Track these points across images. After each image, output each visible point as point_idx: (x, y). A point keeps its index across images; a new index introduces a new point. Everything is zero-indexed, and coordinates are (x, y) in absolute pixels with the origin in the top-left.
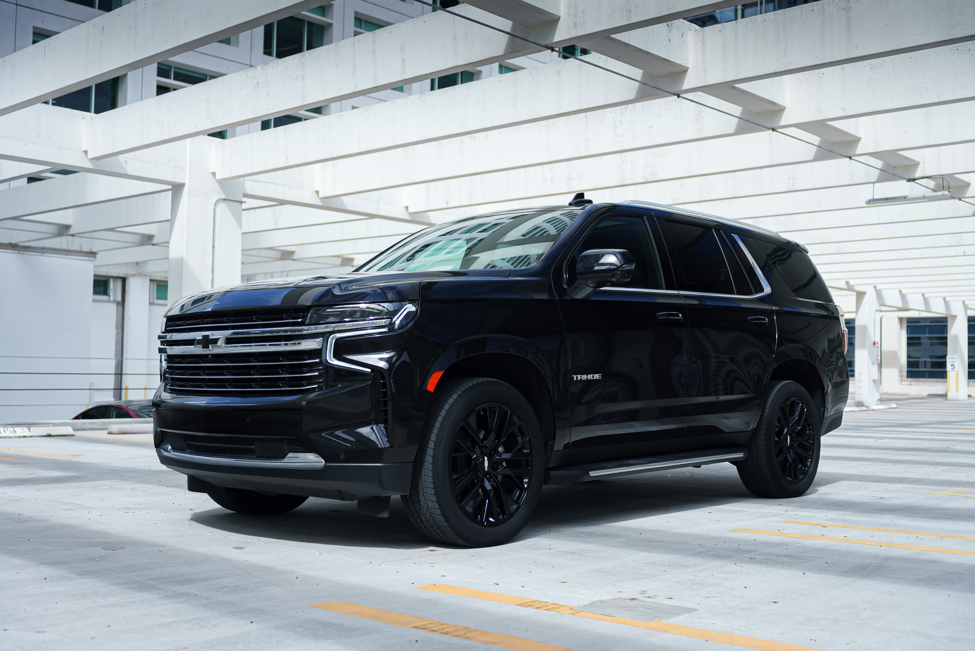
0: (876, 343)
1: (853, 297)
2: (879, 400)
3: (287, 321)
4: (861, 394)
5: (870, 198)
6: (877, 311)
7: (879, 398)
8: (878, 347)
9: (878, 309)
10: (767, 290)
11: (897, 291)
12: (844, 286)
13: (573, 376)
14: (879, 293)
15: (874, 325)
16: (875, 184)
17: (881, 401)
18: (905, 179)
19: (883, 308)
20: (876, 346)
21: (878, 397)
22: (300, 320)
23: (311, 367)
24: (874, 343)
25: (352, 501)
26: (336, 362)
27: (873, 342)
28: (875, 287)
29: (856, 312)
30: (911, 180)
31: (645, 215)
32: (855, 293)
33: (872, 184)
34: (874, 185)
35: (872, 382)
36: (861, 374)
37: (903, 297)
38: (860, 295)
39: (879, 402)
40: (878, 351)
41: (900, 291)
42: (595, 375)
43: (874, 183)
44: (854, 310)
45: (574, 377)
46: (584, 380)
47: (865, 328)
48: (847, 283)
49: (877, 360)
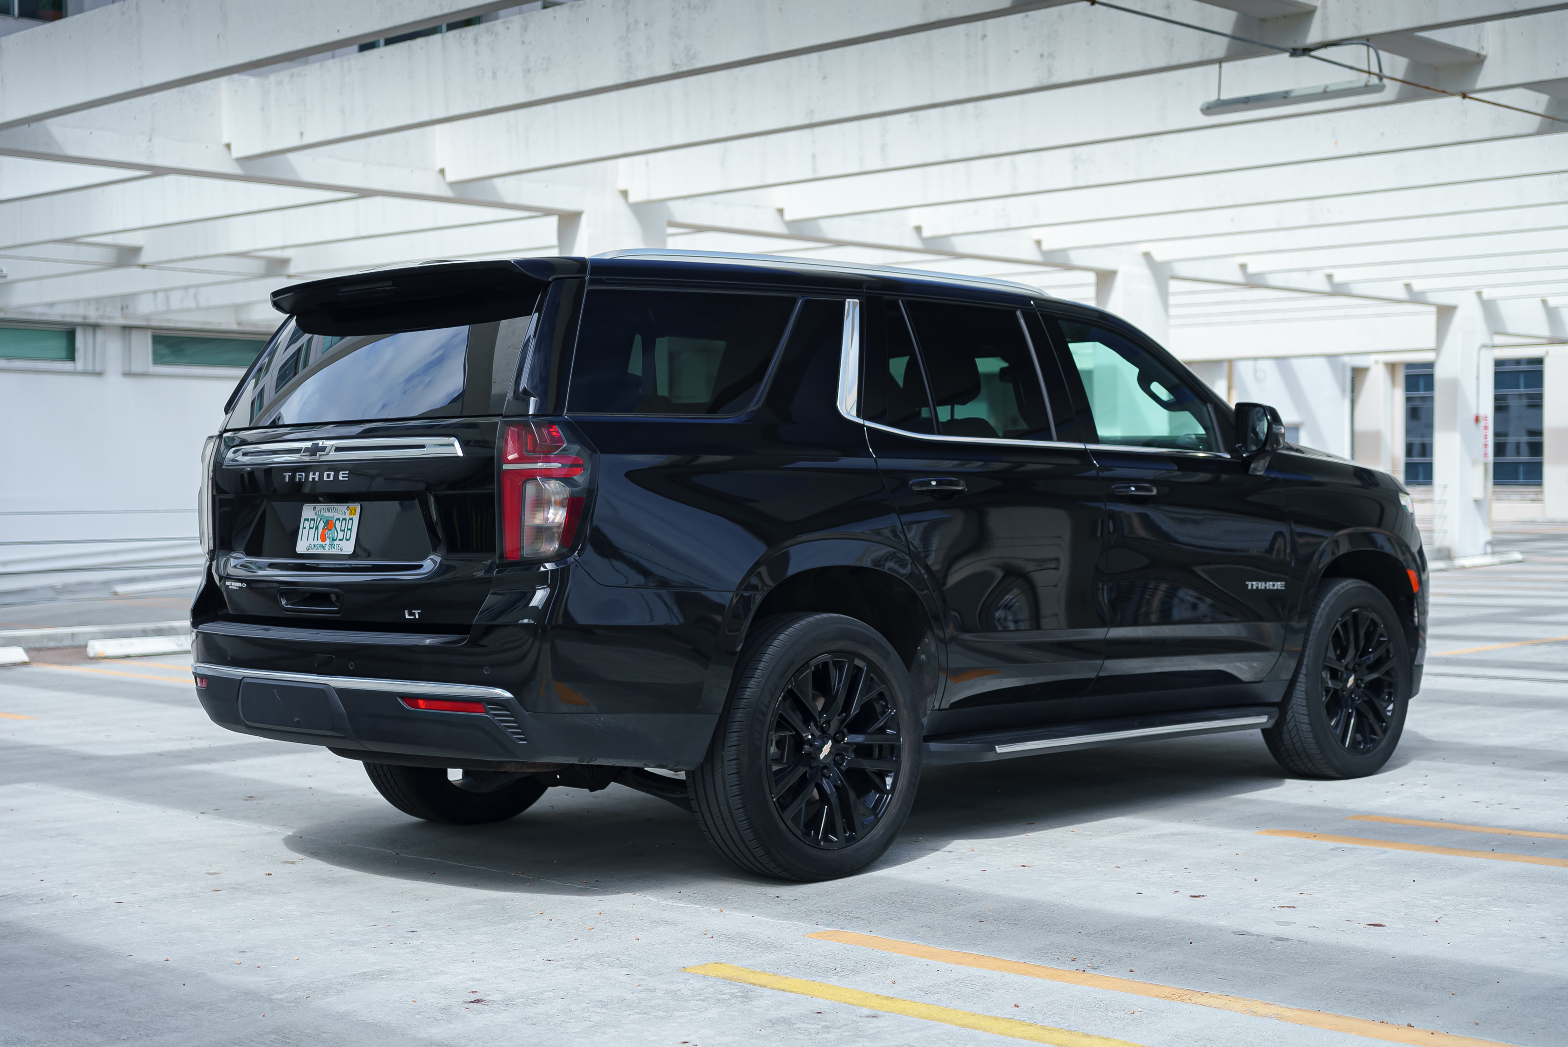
0: (1481, 418)
1: (1428, 318)
2: (1490, 543)
4: (1445, 532)
5: (1213, 97)
6: (1484, 346)
7: (1489, 537)
8: (1486, 428)
9: (1487, 341)
11: (1537, 302)
12: (1402, 294)
14: (1489, 309)
15: (1478, 378)
16: (1224, 65)
17: (1498, 543)
18: (1284, 50)
19: (1499, 340)
20: (1482, 424)
21: (1486, 535)
24: (1477, 419)
27: (1475, 416)
28: (1479, 294)
29: (1437, 349)
30: (1298, 52)
32: (1433, 309)
33: (1217, 66)
34: (1220, 67)
35: (1472, 505)
36: (1445, 487)
37: (1552, 314)
38: (1445, 313)
39: (1489, 549)
40: (1486, 436)
41: (1544, 302)
43: (1220, 61)
44: (1432, 344)
47: (1454, 384)
48: (1408, 286)
49: (1486, 455)
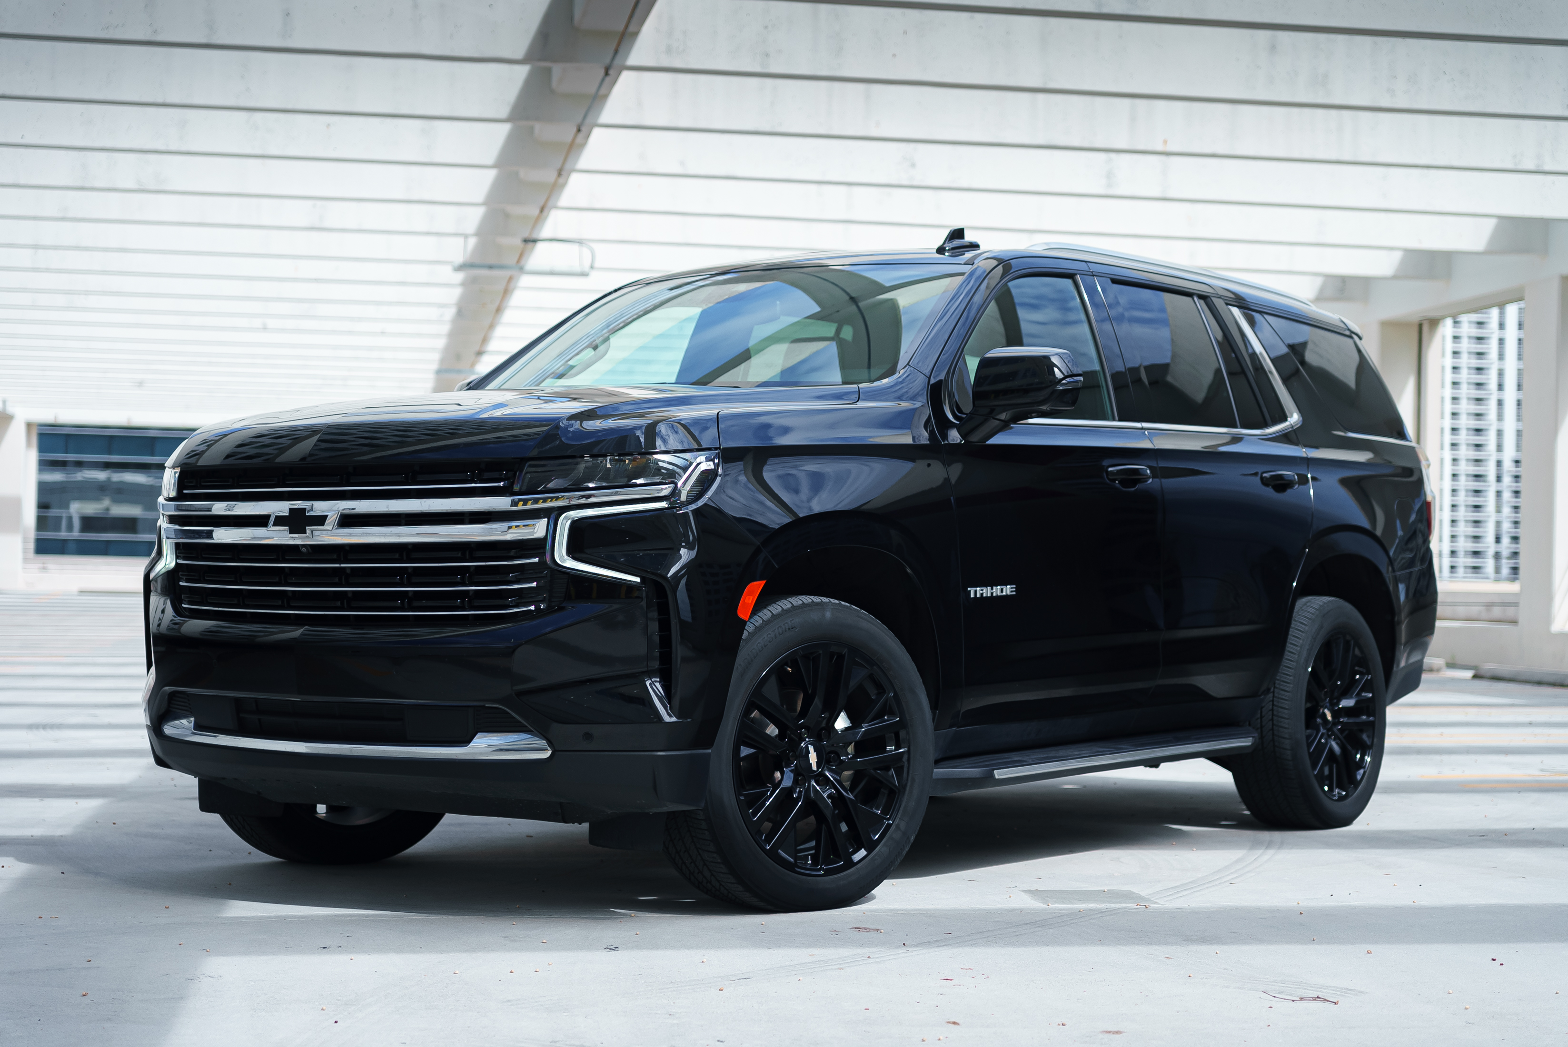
3: (473, 485)
10: (1294, 418)
13: (969, 589)
22: (502, 484)
23: (524, 573)
25: (580, 824)
26: (570, 563)
31: (1079, 274)
42: (1005, 587)
45: (970, 591)
46: (987, 597)
